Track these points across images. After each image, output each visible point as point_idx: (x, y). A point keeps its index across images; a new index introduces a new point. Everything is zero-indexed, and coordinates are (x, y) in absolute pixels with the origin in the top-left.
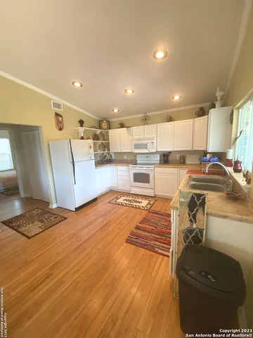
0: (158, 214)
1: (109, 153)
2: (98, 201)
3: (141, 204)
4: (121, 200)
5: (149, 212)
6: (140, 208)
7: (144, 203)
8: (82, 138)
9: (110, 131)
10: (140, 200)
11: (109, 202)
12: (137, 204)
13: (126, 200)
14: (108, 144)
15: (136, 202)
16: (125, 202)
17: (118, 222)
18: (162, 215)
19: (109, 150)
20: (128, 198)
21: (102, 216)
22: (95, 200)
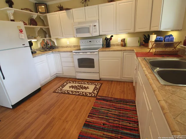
0: (107, 101)
1: (51, 40)
2: (43, 91)
3: (87, 91)
4: (67, 88)
5: (97, 99)
6: (86, 96)
7: (91, 88)
8: (12, 20)
9: (49, 15)
10: (86, 86)
11: (55, 92)
12: (84, 90)
13: (72, 87)
14: (48, 29)
15: (82, 88)
16: (71, 89)
17: (63, 118)
18: (110, 101)
19: (50, 36)
20: (74, 85)
21: (44, 113)
22: (39, 90)
